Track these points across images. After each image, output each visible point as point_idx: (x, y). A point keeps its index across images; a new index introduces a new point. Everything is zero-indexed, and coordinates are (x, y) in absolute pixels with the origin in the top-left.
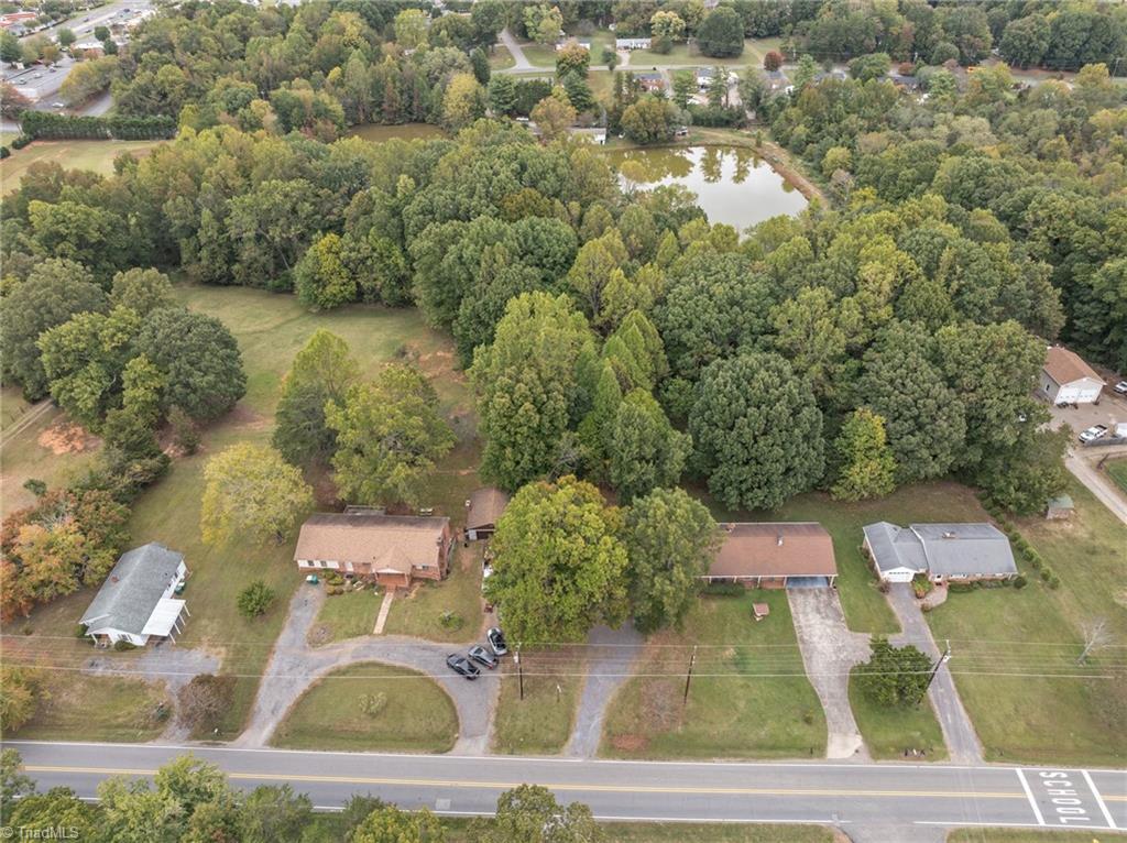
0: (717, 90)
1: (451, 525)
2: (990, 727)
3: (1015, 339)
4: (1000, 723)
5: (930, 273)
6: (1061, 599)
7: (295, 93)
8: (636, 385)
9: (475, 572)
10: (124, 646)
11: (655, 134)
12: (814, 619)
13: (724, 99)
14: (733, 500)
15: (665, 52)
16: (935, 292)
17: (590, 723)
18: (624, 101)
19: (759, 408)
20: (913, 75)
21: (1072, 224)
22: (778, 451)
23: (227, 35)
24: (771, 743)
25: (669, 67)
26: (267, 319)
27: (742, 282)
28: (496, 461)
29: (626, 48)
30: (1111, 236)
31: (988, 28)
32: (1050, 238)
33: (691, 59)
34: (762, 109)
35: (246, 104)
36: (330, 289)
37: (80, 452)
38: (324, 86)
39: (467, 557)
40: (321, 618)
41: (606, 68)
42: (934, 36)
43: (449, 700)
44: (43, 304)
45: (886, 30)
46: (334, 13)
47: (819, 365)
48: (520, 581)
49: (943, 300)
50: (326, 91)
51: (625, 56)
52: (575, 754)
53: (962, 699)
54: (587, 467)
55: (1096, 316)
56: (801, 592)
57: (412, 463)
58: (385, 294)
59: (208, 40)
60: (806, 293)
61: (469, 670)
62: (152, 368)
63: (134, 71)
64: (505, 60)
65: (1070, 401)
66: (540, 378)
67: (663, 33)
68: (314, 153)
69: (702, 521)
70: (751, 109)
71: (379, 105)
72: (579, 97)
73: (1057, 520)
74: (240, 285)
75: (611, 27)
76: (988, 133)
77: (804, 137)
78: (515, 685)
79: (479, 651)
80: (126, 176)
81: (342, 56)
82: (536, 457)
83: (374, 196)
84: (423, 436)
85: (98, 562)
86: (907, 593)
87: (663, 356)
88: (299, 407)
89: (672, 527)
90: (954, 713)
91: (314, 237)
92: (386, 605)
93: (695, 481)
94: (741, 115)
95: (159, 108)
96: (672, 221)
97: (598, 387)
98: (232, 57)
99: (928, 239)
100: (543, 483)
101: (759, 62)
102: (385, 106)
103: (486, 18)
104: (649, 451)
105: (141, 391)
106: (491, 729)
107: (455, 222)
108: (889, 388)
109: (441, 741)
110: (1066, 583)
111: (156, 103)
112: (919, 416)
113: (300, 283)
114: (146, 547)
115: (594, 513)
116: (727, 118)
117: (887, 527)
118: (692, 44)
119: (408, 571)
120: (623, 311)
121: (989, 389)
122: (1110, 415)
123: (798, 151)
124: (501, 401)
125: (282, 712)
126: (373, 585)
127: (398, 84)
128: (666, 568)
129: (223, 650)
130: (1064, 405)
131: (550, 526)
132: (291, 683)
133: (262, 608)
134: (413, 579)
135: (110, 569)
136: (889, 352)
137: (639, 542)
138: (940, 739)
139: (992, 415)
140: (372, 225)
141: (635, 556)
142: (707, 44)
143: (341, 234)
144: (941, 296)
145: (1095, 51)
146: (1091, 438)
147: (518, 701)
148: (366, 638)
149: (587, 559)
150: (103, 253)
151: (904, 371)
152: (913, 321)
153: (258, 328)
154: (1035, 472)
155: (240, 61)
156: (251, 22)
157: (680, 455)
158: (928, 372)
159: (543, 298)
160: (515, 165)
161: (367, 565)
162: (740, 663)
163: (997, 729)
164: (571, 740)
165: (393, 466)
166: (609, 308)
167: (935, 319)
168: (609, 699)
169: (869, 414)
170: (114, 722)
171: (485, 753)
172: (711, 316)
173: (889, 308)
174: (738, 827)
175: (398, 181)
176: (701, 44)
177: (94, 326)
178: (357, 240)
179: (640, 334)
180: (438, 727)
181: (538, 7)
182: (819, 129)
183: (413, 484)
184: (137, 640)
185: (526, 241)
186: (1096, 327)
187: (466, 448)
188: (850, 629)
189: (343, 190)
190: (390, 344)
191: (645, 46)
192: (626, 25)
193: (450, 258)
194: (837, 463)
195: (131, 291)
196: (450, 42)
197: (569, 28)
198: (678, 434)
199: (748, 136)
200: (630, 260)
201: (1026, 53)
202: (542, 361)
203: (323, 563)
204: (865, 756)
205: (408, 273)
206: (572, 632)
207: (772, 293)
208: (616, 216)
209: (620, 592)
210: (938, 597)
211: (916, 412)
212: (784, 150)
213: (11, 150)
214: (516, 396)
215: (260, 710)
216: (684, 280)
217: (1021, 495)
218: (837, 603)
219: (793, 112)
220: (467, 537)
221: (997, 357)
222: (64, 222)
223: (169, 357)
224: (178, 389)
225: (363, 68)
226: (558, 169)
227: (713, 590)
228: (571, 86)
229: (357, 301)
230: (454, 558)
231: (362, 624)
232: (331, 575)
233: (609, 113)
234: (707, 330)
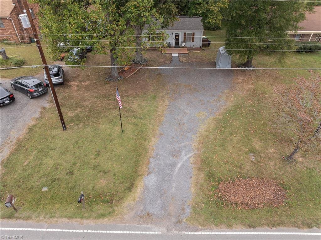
164: (138, 191)
168: (202, 129)
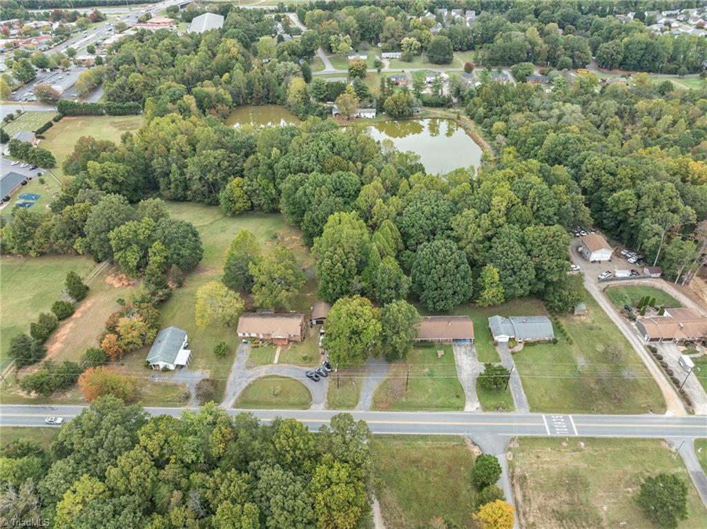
0: (437, 86)
1: (305, 319)
2: (534, 399)
3: (557, 234)
4: (538, 397)
5: (524, 201)
6: (573, 348)
7: (205, 89)
8: (388, 254)
9: (315, 339)
10: (166, 370)
11: (402, 112)
12: (464, 357)
13: (440, 91)
14: (430, 306)
15: (409, 60)
16: (525, 211)
17: (367, 397)
18: (386, 93)
19: (441, 265)
20: (546, 75)
21: (603, 172)
22: (450, 284)
23: (165, 53)
24: (442, 405)
25: (411, 70)
26: (206, 219)
27: (437, 206)
28: (325, 289)
29: (387, 58)
30: (619, 180)
31: (589, 47)
32: (593, 179)
33: (424, 65)
34: (461, 97)
35: (181, 97)
36: (238, 205)
37: (126, 286)
38: (221, 84)
39: (312, 332)
40: (250, 357)
41: (376, 70)
42: (559, 52)
43: (307, 389)
44: (110, 217)
45: (533, 49)
46: (223, 39)
47: (470, 245)
48: (338, 338)
49: (528, 214)
50: (222, 87)
51: (386, 63)
52: (361, 409)
53: (524, 389)
54: (365, 291)
55: (612, 218)
56: (459, 345)
57: (288, 290)
58: (265, 207)
59: (154, 57)
60: (466, 212)
61: (315, 377)
62: (163, 247)
63: (115, 75)
64: (319, 65)
65: (597, 260)
66: (344, 252)
67: (408, 50)
68: (226, 133)
69: (413, 314)
70: (455, 97)
71: (251, 94)
72: (361, 91)
73: (579, 315)
74: (190, 201)
75: (379, 45)
76: (580, 114)
77: (482, 115)
78: (335, 384)
79: (319, 370)
80: (128, 144)
81: (229, 66)
82: (343, 287)
83: (260, 158)
84: (293, 278)
85: (150, 334)
86: (505, 347)
87: (400, 240)
88: (234, 265)
89: (400, 315)
90: (520, 394)
91: (229, 179)
92: (278, 351)
93: (413, 298)
94: (449, 100)
95: (130, 97)
96: (407, 172)
97: (370, 256)
98: (167, 65)
99: (524, 185)
100: (346, 298)
101: (462, 66)
102: (254, 95)
103: (309, 43)
104: (393, 284)
105: (159, 258)
106: (326, 400)
107: (301, 174)
108: (501, 256)
109: (305, 405)
110: (577, 342)
111: (128, 94)
112: (514, 268)
113: (222, 201)
114: (171, 328)
115: (368, 310)
116: (441, 102)
117: (498, 318)
118: (424, 57)
119: (287, 337)
120: (382, 219)
121: (545, 256)
122: (616, 266)
123: (479, 122)
124: (327, 262)
125: (238, 394)
126: (272, 343)
127: (261, 83)
128: (398, 333)
129: (209, 371)
130: (594, 262)
131: (350, 315)
132: (240, 384)
133: (224, 353)
134: (289, 341)
135: (155, 337)
136: (502, 239)
137: (387, 322)
138: (512, 404)
139: (546, 268)
140: (259, 173)
141: (385, 328)
142: (432, 57)
143: (242, 176)
144: (527, 213)
145: (648, 61)
146: (603, 277)
147: (336, 389)
148: (270, 365)
149: (365, 329)
150: (124, 187)
151: (507, 248)
152: (514, 225)
153: (201, 224)
154: (565, 293)
155: (172, 68)
156: (177, 44)
157: (406, 286)
158: (518, 248)
159: (345, 216)
160: (330, 144)
161: (269, 335)
162: (430, 375)
163: (537, 400)
164: (359, 404)
165: (280, 292)
166: (375, 217)
167: (523, 224)
168: (375, 389)
169: (492, 267)
170: (166, 400)
171: (323, 409)
172: (423, 222)
173: (504, 218)
174: (426, 436)
175: (272, 150)
176: (429, 57)
177: (136, 227)
178: (252, 180)
179: (389, 231)
180: (303, 400)
181: (338, 35)
182: (491, 110)
183: (289, 300)
184: (172, 367)
185: (336, 184)
186: (612, 224)
187: (312, 283)
188: (479, 361)
189: (242, 153)
190: (269, 232)
191: (398, 57)
192: (387, 44)
193: (300, 192)
194: (478, 289)
195: (148, 210)
196: (289, 58)
197: (356, 47)
198: (406, 277)
199: (453, 112)
200: (386, 193)
201: (610, 62)
202: (345, 244)
203: (249, 334)
204: (480, 410)
205: (277, 197)
206: (360, 360)
207: (452, 210)
208: (379, 170)
209: (379, 343)
210: (519, 348)
211: (512, 266)
212: (472, 121)
213: (53, 122)
214: (334, 260)
215: (228, 394)
216: (411, 204)
217: (560, 304)
218: (474, 350)
219: (477, 99)
220: (312, 323)
221: (548, 242)
222: (106, 172)
223: (171, 241)
224: (175, 256)
225: (242, 75)
226: (351, 146)
227: (420, 345)
228: (356, 85)
229: (251, 210)
230: (306, 332)
231: (268, 360)
232: (252, 339)
233: (377, 101)
234: (421, 228)
